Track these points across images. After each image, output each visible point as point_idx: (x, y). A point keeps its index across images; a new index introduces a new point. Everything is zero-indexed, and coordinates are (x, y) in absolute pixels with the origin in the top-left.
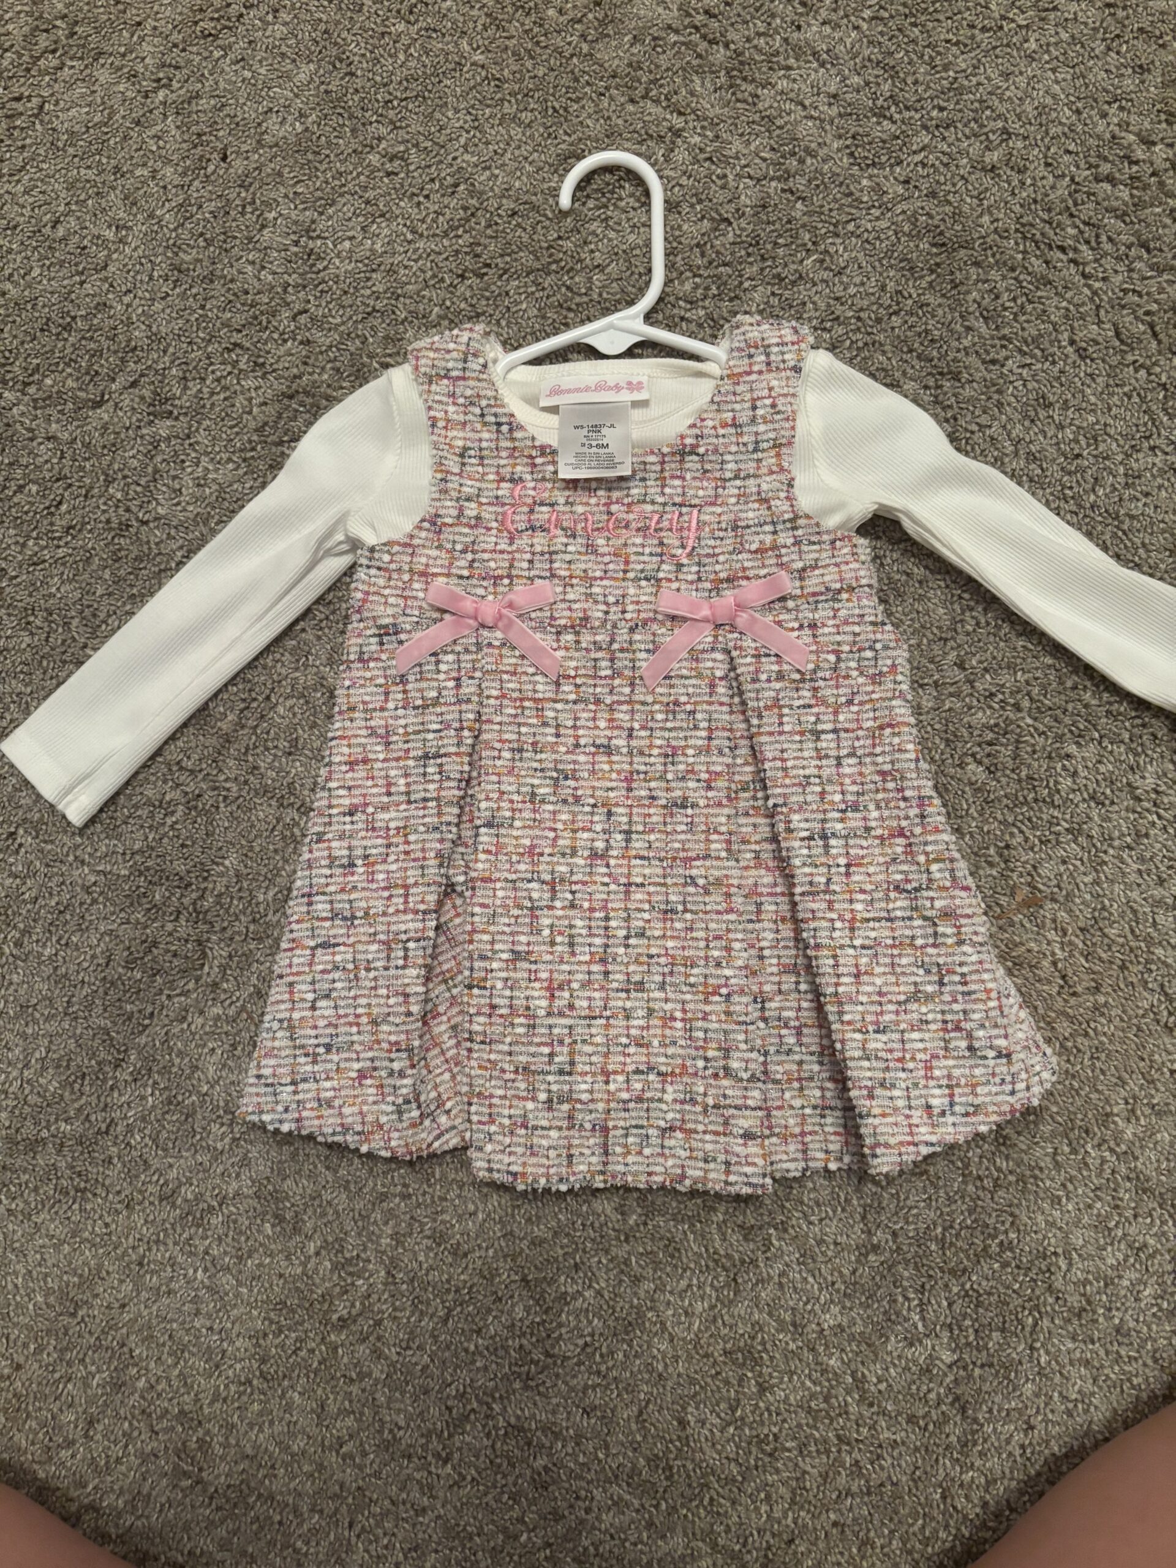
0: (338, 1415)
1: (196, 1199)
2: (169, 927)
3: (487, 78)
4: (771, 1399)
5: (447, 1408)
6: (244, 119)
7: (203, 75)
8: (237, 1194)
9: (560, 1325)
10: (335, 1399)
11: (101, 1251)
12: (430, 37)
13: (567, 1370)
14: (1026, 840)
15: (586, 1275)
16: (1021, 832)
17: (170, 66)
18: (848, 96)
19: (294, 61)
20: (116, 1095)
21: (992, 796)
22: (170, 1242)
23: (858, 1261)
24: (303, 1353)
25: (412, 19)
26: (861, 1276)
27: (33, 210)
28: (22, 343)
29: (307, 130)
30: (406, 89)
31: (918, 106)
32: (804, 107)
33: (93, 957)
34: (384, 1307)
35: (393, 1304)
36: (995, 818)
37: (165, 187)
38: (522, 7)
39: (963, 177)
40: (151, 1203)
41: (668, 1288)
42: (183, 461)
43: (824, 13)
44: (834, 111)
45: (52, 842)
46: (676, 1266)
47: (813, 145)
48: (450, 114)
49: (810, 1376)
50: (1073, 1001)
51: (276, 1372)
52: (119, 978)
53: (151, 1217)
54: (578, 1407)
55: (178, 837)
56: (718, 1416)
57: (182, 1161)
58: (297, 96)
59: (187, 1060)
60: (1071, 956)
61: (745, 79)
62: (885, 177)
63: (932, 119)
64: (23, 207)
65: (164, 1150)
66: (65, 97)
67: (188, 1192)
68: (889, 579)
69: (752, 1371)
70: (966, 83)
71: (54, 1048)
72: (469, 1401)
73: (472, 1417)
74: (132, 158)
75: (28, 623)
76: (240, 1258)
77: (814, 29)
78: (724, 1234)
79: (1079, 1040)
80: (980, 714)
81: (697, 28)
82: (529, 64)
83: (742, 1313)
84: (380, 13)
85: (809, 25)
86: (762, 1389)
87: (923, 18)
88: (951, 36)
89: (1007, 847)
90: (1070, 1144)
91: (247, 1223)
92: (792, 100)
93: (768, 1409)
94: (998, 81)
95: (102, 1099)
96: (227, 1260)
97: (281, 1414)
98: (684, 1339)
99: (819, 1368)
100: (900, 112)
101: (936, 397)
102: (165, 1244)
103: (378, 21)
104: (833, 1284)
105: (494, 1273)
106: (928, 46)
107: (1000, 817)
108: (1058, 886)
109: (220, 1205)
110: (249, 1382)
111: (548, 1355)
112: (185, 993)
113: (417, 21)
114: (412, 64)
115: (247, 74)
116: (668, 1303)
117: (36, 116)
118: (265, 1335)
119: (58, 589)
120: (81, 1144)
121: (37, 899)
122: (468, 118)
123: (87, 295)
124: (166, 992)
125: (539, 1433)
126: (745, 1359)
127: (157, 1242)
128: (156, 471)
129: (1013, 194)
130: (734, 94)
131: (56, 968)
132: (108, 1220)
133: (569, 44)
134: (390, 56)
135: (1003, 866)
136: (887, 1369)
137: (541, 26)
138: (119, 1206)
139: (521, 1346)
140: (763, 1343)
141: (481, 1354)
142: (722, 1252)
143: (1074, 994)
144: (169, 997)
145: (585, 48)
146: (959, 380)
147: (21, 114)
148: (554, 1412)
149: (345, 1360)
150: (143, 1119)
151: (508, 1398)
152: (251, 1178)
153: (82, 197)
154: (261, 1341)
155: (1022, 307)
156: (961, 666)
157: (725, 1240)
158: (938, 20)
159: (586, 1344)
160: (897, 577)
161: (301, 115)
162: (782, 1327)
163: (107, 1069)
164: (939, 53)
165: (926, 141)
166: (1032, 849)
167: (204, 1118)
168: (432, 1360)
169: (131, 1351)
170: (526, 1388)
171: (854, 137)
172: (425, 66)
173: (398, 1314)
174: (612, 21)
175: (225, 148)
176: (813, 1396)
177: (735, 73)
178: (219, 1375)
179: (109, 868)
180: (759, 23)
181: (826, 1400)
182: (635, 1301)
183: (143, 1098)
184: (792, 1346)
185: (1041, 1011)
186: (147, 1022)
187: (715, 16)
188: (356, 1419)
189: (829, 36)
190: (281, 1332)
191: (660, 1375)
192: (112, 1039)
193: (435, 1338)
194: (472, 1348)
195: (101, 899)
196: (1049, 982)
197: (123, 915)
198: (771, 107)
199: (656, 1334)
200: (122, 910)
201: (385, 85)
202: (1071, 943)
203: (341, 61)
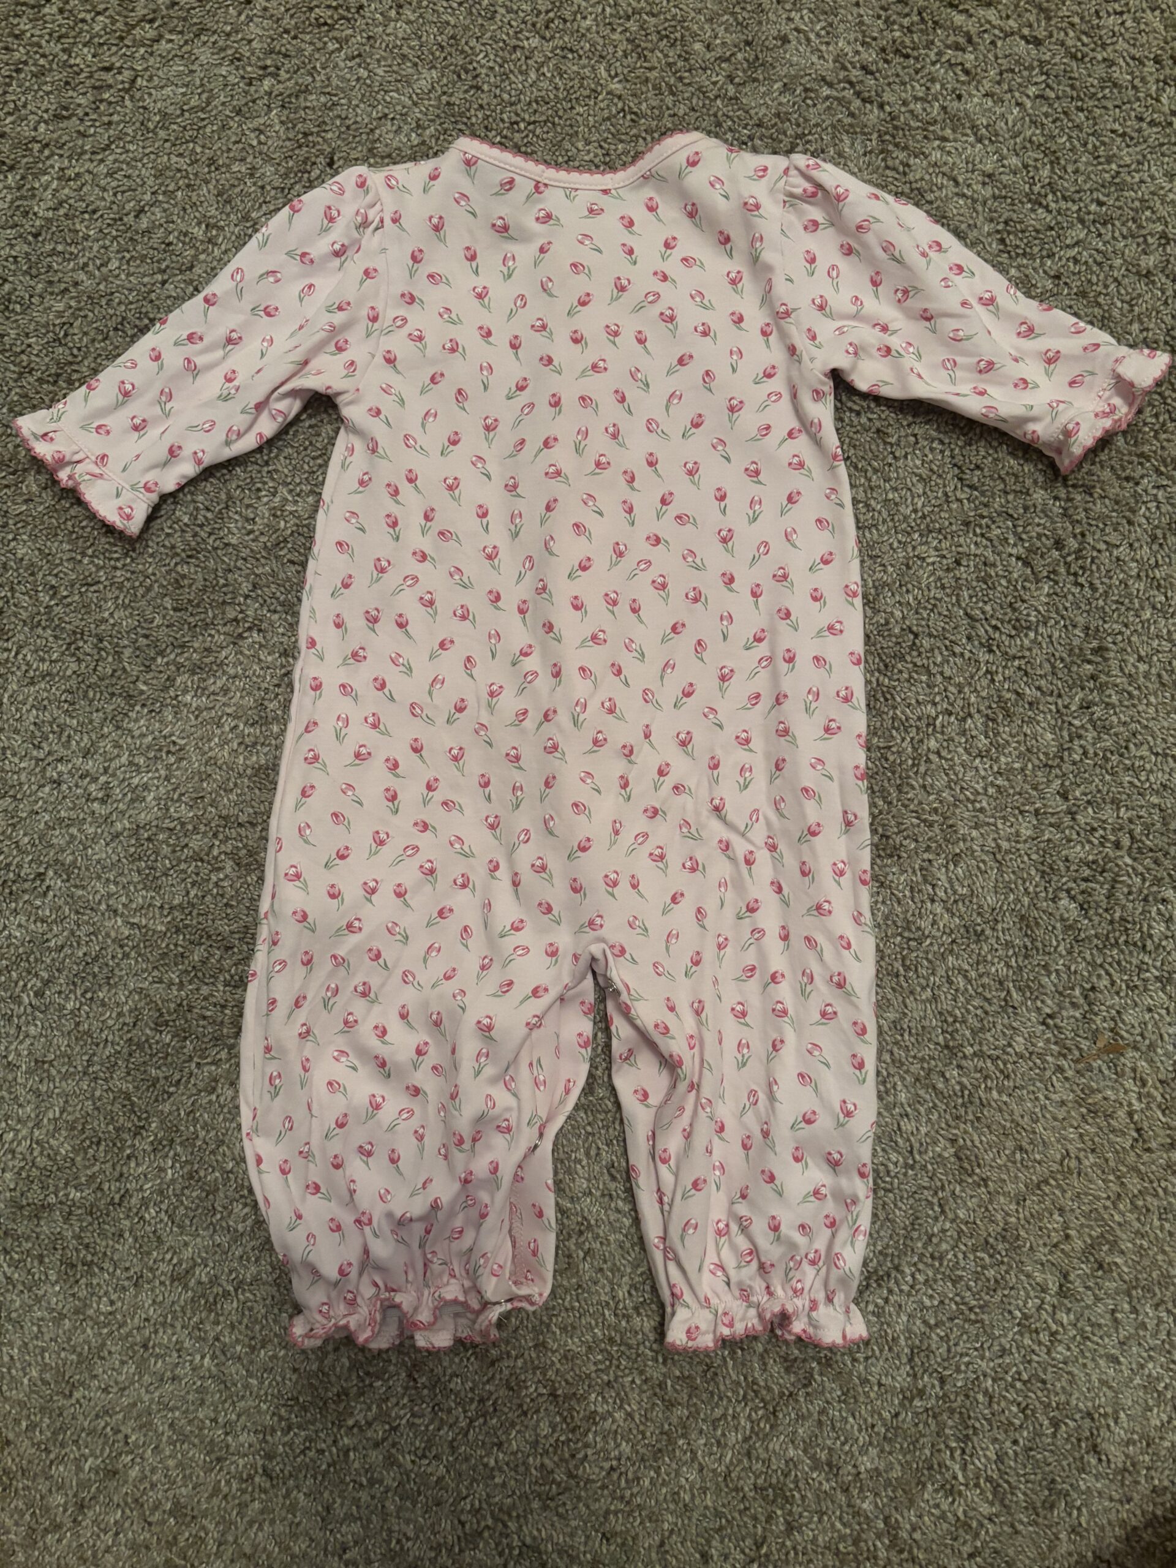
0: (344, 1520)
1: (211, 1282)
2: (205, 990)
3: (623, 110)
4: (798, 1537)
5: (460, 1521)
6: (356, 122)
7: (314, 68)
8: (256, 1279)
9: (586, 1446)
10: (342, 1505)
11: (105, 1331)
12: (564, 57)
13: (590, 1493)
14: (1113, 983)
15: (618, 1394)
16: (1108, 973)
17: (279, 53)
18: (1004, 178)
19: (416, 65)
20: (133, 1165)
21: (1083, 935)
22: (178, 1326)
23: (902, 1404)
24: (312, 1454)
25: (548, 35)
26: (904, 1421)
27: (115, 195)
28: (93, 341)
29: (423, 143)
30: (535, 111)
31: (1077, 196)
32: (957, 183)
33: (120, 1014)
34: (402, 1412)
35: (412, 1410)
36: (1084, 958)
37: (263, 187)
38: (667, 37)
39: (1116, 280)
40: (162, 1283)
41: (702, 1416)
42: (259, 490)
43: (987, 85)
44: (988, 192)
45: (84, 888)
46: (712, 1393)
47: (963, 226)
48: (580, 145)
49: (841, 1518)
50: (1146, 1157)
51: (282, 1471)
52: (147, 1041)
53: (161, 1298)
54: (597, 1531)
55: (222, 896)
56: (743, 1552)
57: (199, 1240)
58: (415, 104)
59: (212, 1134)
60: (1148, 1108)
61: (897, 145)
62: (1034, 269)
63: (1089, 213)
64: (104, 190)
65: (179, 1227)
66: (160, 73)
67: (202, 1274)
68: (999, 697)
69: (782, 1509)
70: (1129, 179)
71: (70, 1109)
72: (484, 1518)
73: (486, 1534)
74: (229, 150)
75: (78, 649)
76: (253, 1349)
77: (976, 100)
78: (765, 1364)
79: (1149, 1198)
80: (1079, 848)
81: (851, 84)
82: (669, 100)
83: (777, 1448)
84: (514, 23)
85: (970, 95)
86: (790, 1528)
87: (1091, 103)
88: (1117, 126)
89: (1093, 989)
90: (1130, 1303)
91: (263, 1311)
92: (944, 174)
93: (794, 1548)
94: (1161, 181)
95: (118, 1168)
96: (239, 1348)
97: (284, 1514)
98: (714, 1471)
99: (851, 1511)
100: (1057, 202)
101: (1065, 509)
102: (172, 1326)
103: (511, 32)
104: (873, 1426)
105: (522, 1384)
106: (1093, 134)
107: (1089, 958)
108: (1142, 1035)
109: (236, 1290)
110: (251, 1477)
111: (570, 1475)
112: (216, 1063)
113: (553, 37)
114: (544, 85)
115: (363, 73)
116: (701, 1432)
117: (127, 91)
118: (273, 1431)
119: (111, 614)
120: (91, 1214)
121: (62, 947)
122: (599, 151)
123: (169, 297)
124: (196, 1059)
125: (554, 1556)
126: (775, 1496)
127: (164, 1324)
128: (230, 497)
129: (1166, 303)
130: (883, 160)
131: (78, 1024)
132: (114, 1297)
133: (715, 83)
134: (521, 73)
135: (1086, 1008)
136: (920, 1517)
137: (686, 60)
138: (126, 1283)
139: (542, 1465)
140: (796, 1481)
141: (501, 1470)
142: (762, 1384)
143: (1149, 1150)
144: (198, 1065)
145: (731, 90)
146: (1091, 495)
147: (110, 86)
148: (572, 1535)
149: (356, 1465)
150: (161, 1192)
151: (525, 1517)
152: (271, 1264)
153: (171, 188)
154: (269, 1438)
155: (1164, 424)
156: (1065, 797)
157: (765, 1370)
158: (1105, 108)
159: (612, 1468)
160: (1008, 695)
161: (418, 126)
162: (816, 1465)
163: (126, 1136)
164: (1103, 143)
165: (1082, 236)
166: (1118, 993)
167: (226, 1197)
168: (448, 1471)
169: (126, 1437)
170: (545, 1508)
171: (1006, 223)
172: (557, 89)
173: (417, 1421)
174: (762, 65)
175: (333, 153)
176: (842, 1538)
177: (887, 137)
178: (221, 1469)
179: (144, 922)
180: (918, 87)
181: (856, 1543)
182: (666, 1427)
183: (162, 1170)
184: (826, 1486)
185: (1112, 1164)
186: (172, 1089)
187: (872, 73)
188: (362, 1526)
189: (990, 110)
190: (290, 1428)
191: (685, 1506)
192: (133, 1104)
193: (453, 1449)
194: (492, 1463)
195: (133, 954)
196: (1124, 1134)
197: (156, 973)
198: (922, 179)
199: (686, 1463)
200: (156, 968)
201: (512, 104)
202: (1149, 1095)
203: (467, 72)
